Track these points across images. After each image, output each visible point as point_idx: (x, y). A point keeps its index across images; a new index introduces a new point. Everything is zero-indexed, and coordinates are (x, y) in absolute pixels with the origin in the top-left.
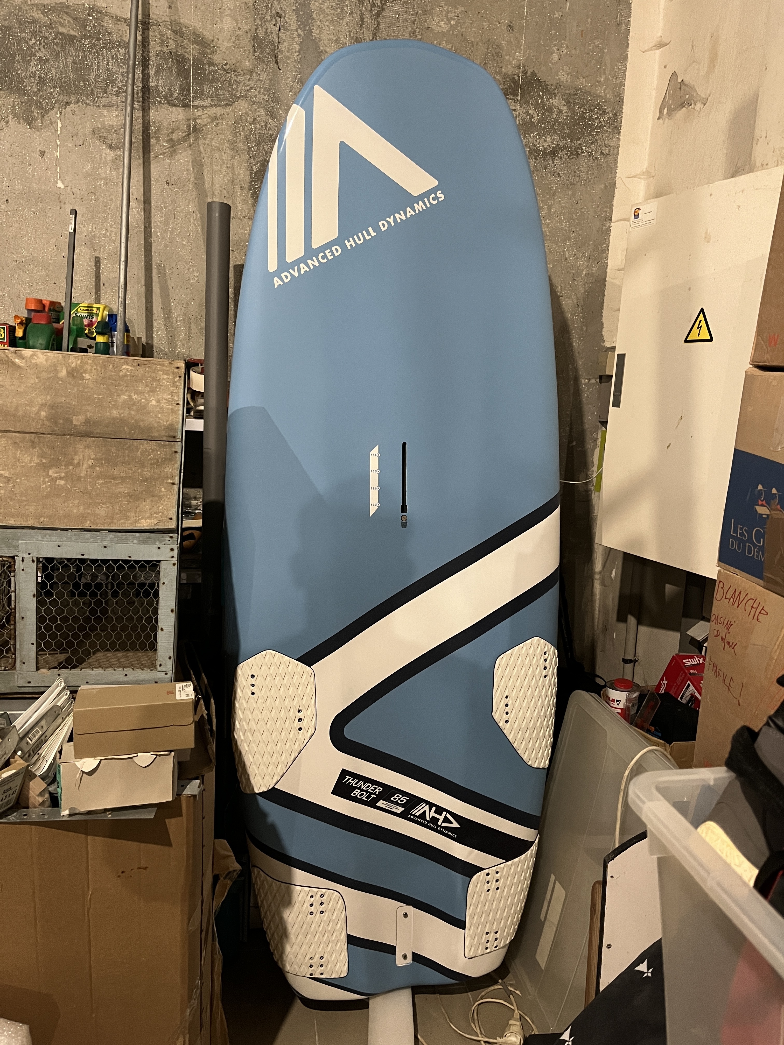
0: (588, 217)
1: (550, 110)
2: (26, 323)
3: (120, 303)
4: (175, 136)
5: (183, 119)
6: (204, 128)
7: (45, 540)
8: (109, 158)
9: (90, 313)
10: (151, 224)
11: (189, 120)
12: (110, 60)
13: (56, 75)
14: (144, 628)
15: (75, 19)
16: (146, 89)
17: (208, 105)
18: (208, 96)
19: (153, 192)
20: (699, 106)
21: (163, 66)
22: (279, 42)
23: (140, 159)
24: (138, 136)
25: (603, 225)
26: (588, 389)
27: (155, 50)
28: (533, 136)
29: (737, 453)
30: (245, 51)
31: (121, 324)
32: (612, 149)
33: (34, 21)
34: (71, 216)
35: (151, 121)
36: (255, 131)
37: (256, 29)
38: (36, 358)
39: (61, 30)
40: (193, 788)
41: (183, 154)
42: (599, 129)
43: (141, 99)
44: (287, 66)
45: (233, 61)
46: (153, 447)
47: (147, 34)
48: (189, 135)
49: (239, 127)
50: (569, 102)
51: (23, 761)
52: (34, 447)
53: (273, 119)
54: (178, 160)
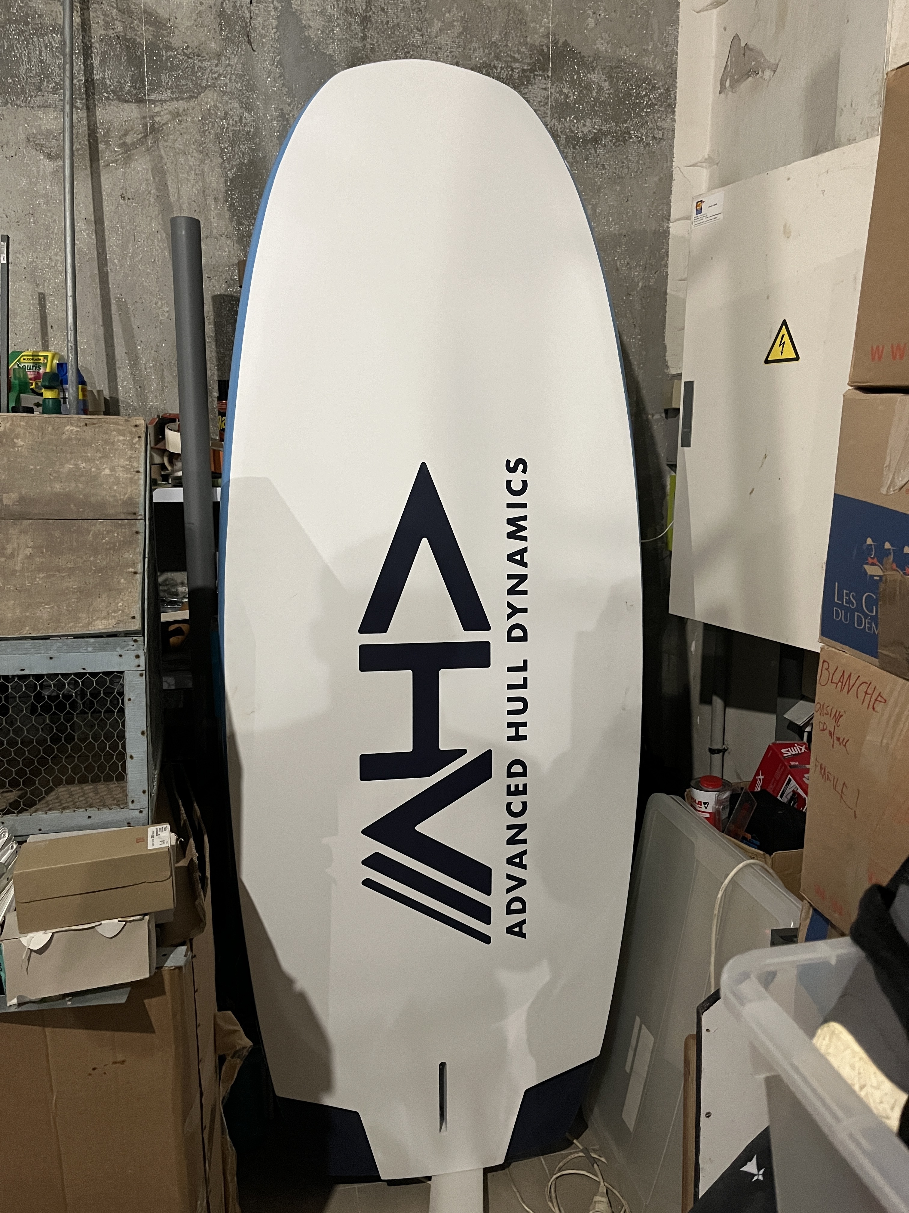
0: (641, 217)
1: (588, 87)
3: (70, 348)
4: (129, 139)
5: (137, 118)
6: (164, 127)
8: (49, 170)
9: (36, 363)
10: (105, 250)
11: (145, 117)
12: (43, 49)
16: (89, 83)
17: (168, 98)
18: (167, 88)
19: (106, 209)
20: (768, 74)
21: (110, 54)
22: (251, 18)
23: (86, 169)
24: (83, 142)
27: (99, 34)
28: (570, 120)
29: (839, 500)
30: (209, 31)
31: (72, 373)
32: (666, 133)
34: (2, 243)
35: (98, 122)
36: (228, 128)
37: (222, 3)
40: (178, 957)
41: (140, 161)
42: (650, 108)
43: (84, 96)
44: (263, 47)
45: (196, 43)
46: (109, 528)
47: (86, 14)
48: (146, 136)
49: (208, 124)
50: (611, 76)
53: (249, 112)
54: (135, 169)
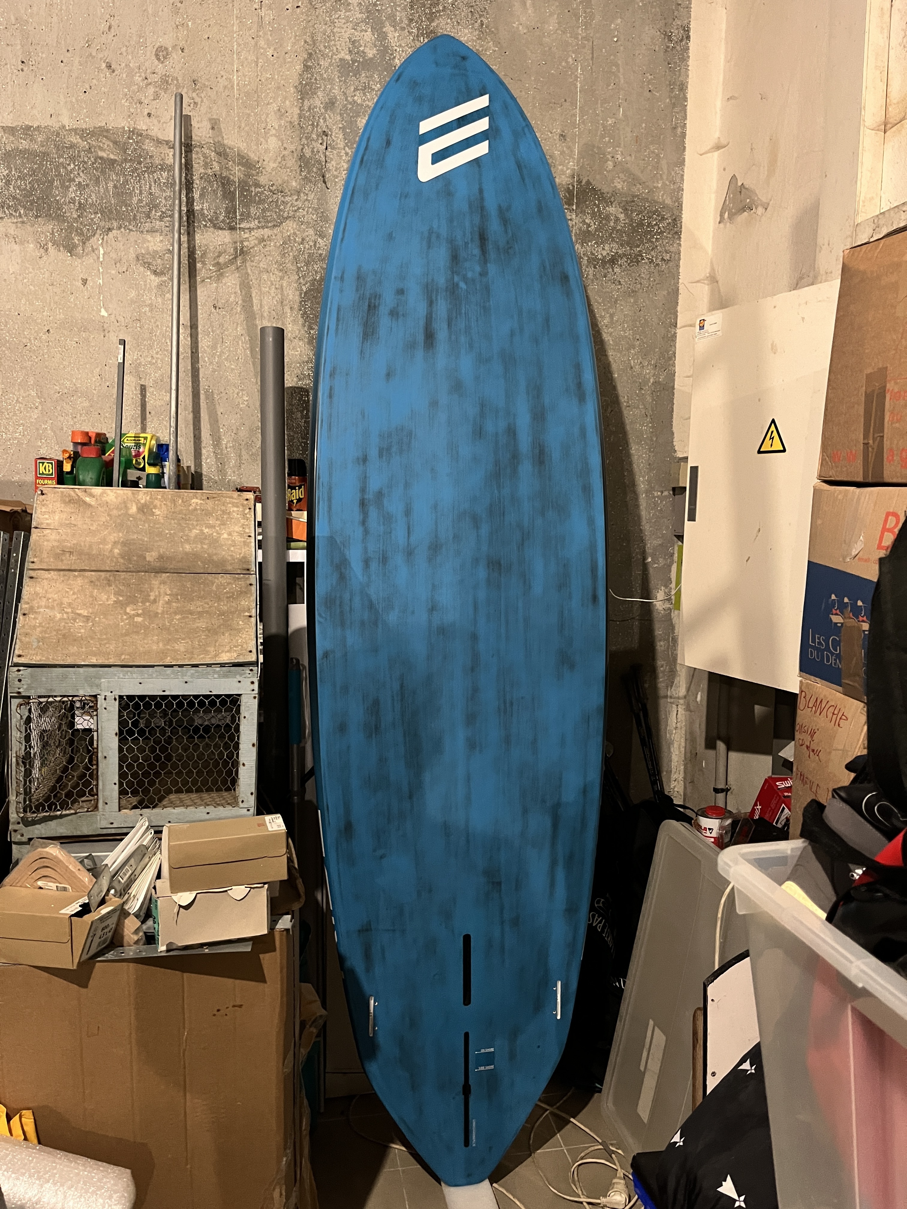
0: (652, 325)
1: (607, 218)
2: (75, 458)
3: (172, 432)
4: (221, 260)
5: (229, 242)
6: (251, 250)
7: (127, 677)
8: (154, 284)
9: (137, 443)
10: (198, 350)
11: (236, 243)
12: (153, 184)
13: (96, 201)
14: (226, 763)
15: (115, 143)
16: (191, 212)
17: (255, 227)
18: (255, 218)
19: (200, 316)
20: (760, 210)
21: (208, 189)
22: (326, 161)
23: (186, 283)
24: (185, 261)
25: (669, 332)
26: (662, 501)
27: (199, 173)
28: (591, 245)
29: (811, 565)
30: (291, 171)
31: (173, 454)
32: (673, 255)
33: (72, 146)
34: (120, 346)
35: (196, 245)
36: (304, 251)
37: (302, 149)
39: (101, 154)
40: (285, 922)
41: (230, 278)
42: (659, 235)
43: (187, 224)
44: (335, 185)
45: (280, 182)
46: (228, 581)
48: (236, 258)
49: (287, 248)
50: (626, 209)
51: (117, 899)
52: (110, 585)
53: (322, 238)
54: (225, 284)
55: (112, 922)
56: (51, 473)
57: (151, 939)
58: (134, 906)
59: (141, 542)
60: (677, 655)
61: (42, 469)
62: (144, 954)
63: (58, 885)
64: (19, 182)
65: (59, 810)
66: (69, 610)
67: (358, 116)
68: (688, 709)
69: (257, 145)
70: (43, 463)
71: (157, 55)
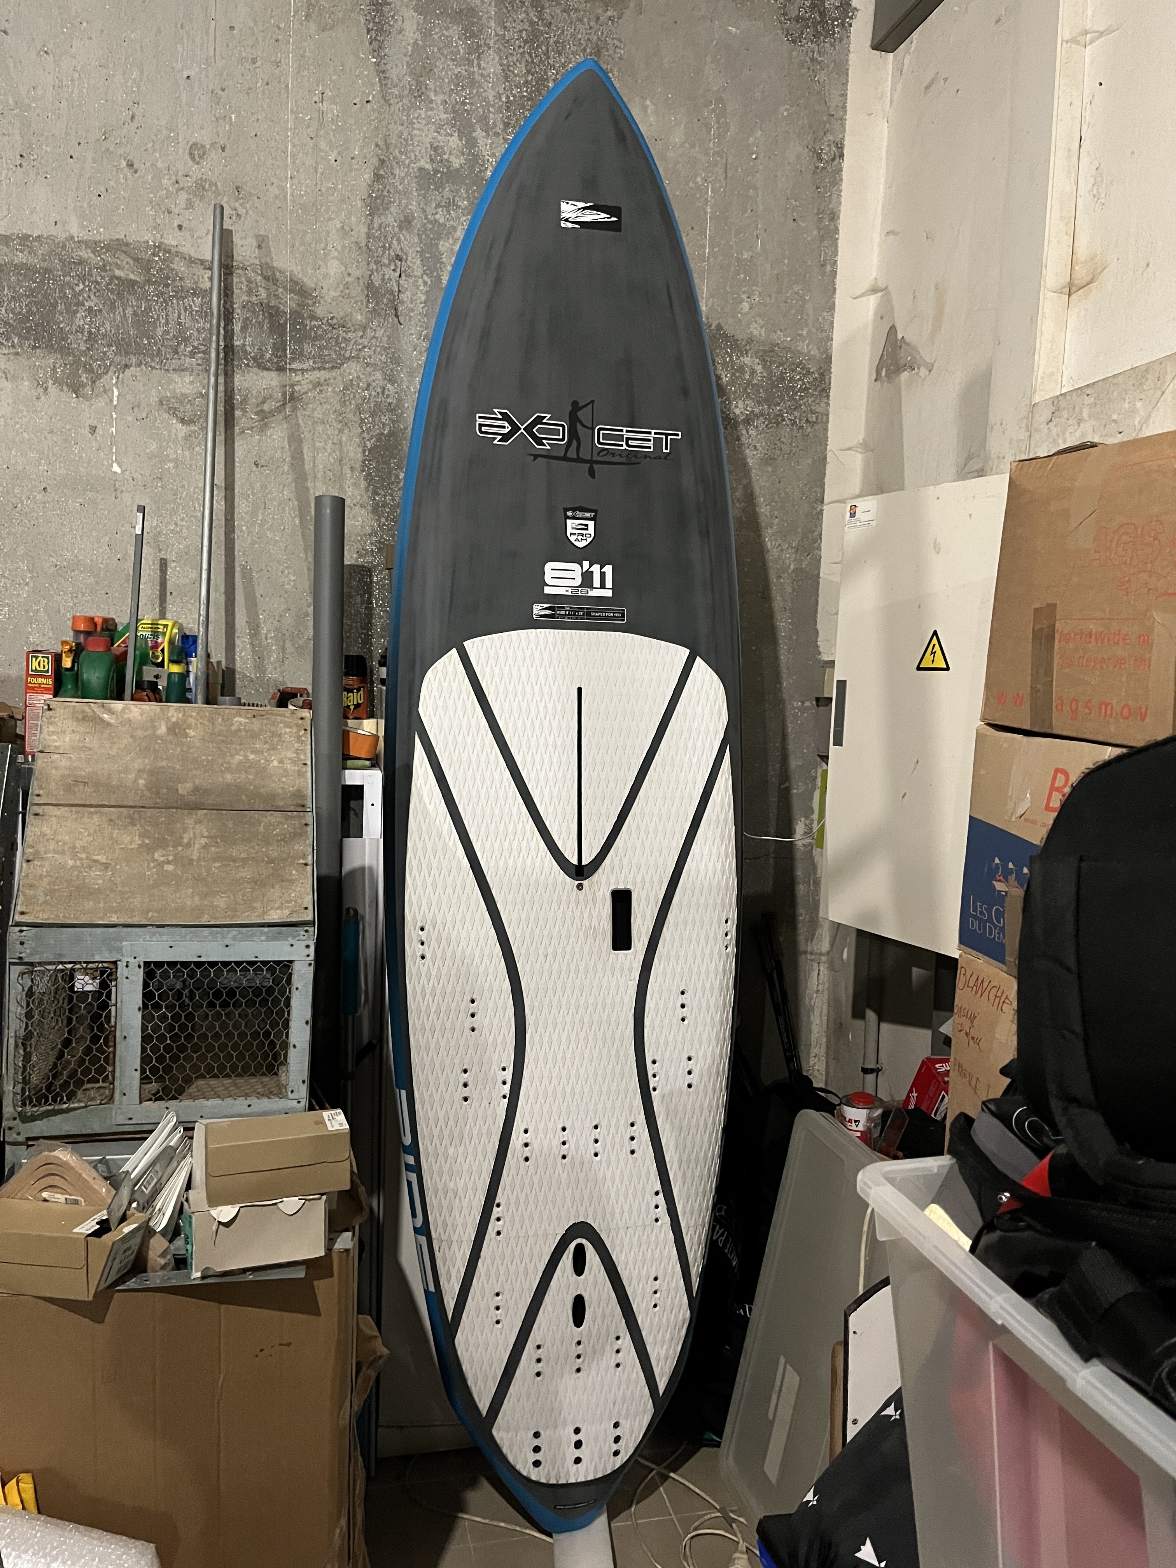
0: (793, 500)
1: (741, 369)
2: (77, 652)
3: (201, 621)
4: (266, 407)
5: (277, 386)
6: (304, 396)
7: (154, 939)
8: (181, 434)
9: (155, 632)
10: (234, 516)
11: (284, 386)
12: (182, 311)
13: (111, 331)
14: (273, 1045)
15: (136, 260)
16: (230, 348)
17: (309, 368)
18: (310, 358)
19: (237, 475)
20: (923, 371)
21: (252, 321)
22: (399, 291)
25: (814, 508)
26: (802, 714)
27: (241, 300)
30: (356, 302)
31: (201, 647)
32: (820, 416)
33: (81, 262)
34: (138, 514)
35: (235, 388)
36: (369, 399)
37: (370, 276)
38: (127, 711)
39: (118, 273)
40: (346, 1241)
41: (276, 429)
42: (804, 392)
43: (224, 361)
44: (410, 320)
45: (342, 314)
46: (279, 819)
47: (229, 281)
48: (284, 404)
49: (349, 395)
50: (764, 360)
51: (141, 1214)
52: (134, 825)
53: (393, 384)
54: (271, 436)
55: (135, 1242)
56: (46, 669)
57: (181, 1263)
58: (161, 1222)
59: (171, 771)
60: (819, 900)
61: (35, 664)
62: (174, 1282)
63: (67, 1196)
64: (13, 303)
65: (65, 1103)
66: (84, 856)
67: (439, 238)
68: (832, 967)
69: (314, 269)
70: (37, 657)
71: (191, 154)
